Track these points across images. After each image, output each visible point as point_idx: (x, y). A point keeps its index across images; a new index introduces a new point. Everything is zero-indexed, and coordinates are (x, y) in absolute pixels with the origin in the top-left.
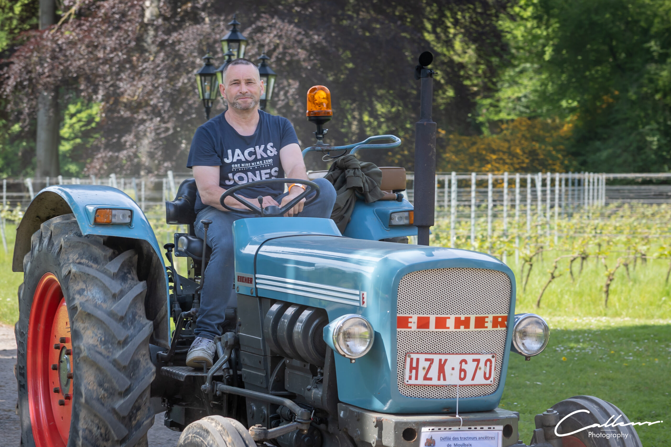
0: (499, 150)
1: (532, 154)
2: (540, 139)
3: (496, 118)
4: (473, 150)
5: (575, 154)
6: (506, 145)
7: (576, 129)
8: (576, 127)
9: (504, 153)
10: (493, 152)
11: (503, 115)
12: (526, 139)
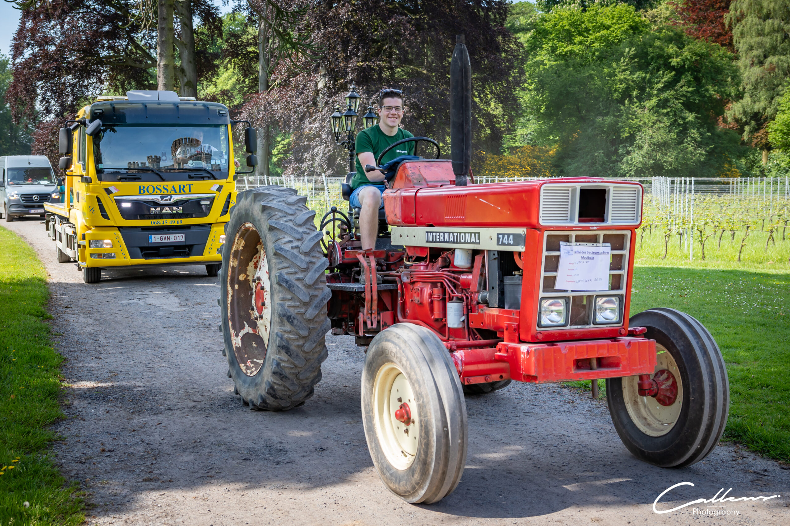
0: (515, 164)
1: (533, 166)
2: (538, 158)
3: (514, 145)
4: (500, 163)
5: (557, 166)
6: (519, 160)
7: (558, 152)
8: (557, 150)
9: (517, 165)
10: (512, 164)
11: (518, 144)
12: (530, 157)
